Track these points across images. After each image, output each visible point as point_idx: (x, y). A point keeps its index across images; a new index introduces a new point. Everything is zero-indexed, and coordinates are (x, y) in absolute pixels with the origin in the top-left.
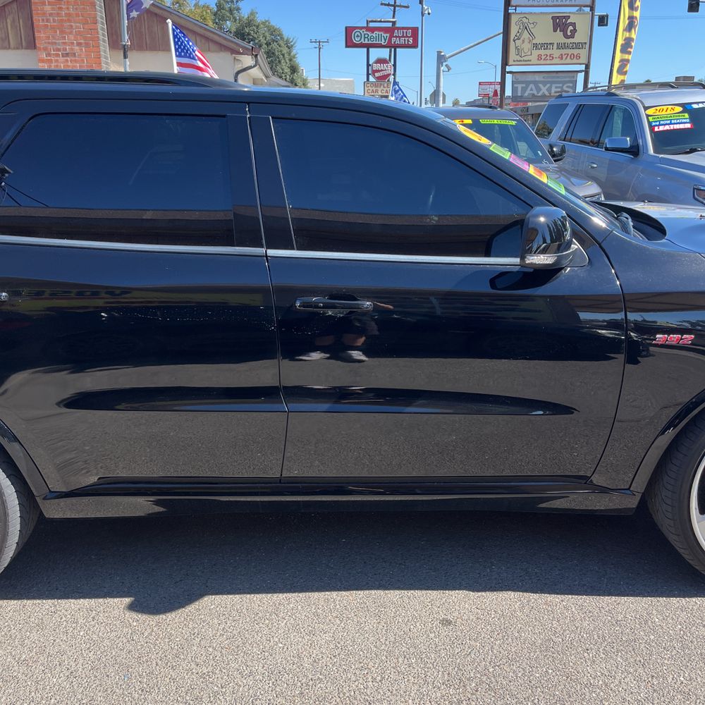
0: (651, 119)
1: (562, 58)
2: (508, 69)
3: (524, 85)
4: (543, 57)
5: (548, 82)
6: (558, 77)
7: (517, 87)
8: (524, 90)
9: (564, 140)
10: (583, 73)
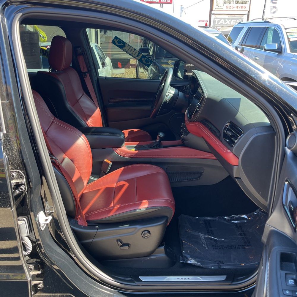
0: (288, 34)
1: (237, 8)
2: (213, 12)
3: (219, 20)
4: (229, 7)
5: (230, 19)
6: (235, 17)
7: (216, 21)
8: (219, 22)
9: (241, 45)
10: (247, 15)
